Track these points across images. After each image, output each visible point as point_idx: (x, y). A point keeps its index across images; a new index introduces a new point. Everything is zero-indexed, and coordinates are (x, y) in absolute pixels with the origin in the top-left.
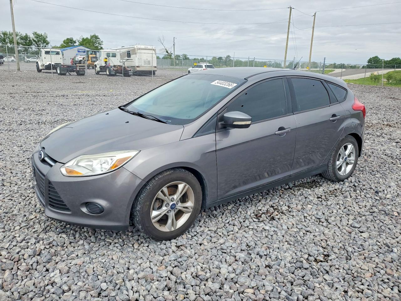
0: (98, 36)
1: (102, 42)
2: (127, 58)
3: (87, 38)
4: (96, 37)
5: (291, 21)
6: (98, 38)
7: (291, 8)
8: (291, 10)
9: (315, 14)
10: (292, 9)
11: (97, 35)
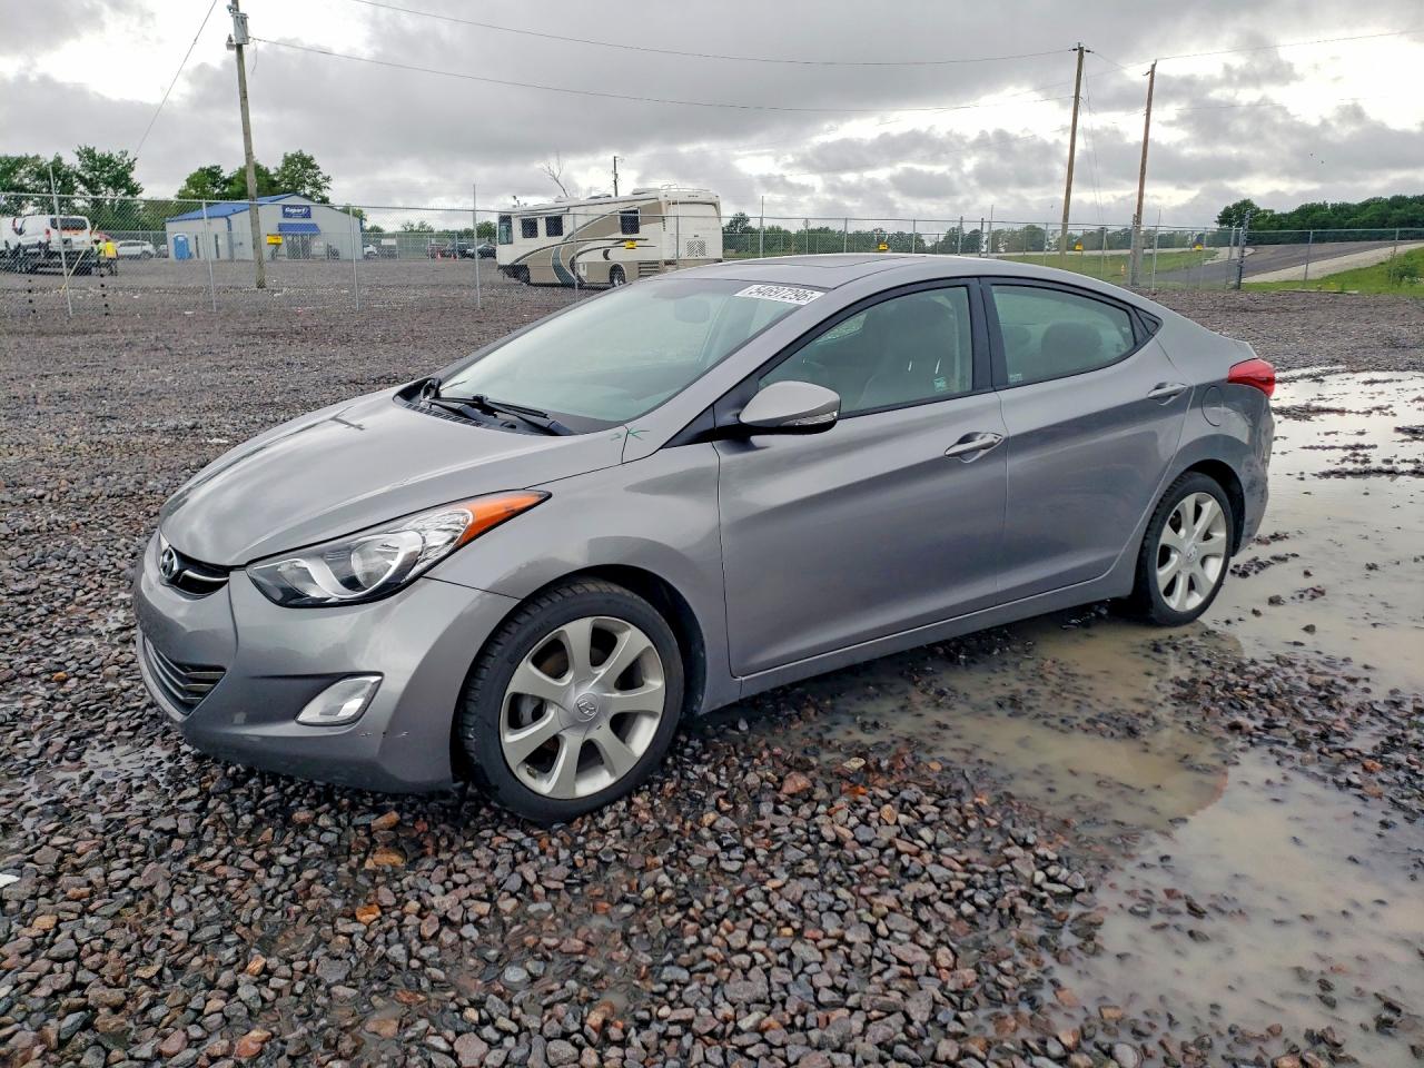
2: (620, 235)
4: (307, 163)
6: (313, 167)
7: (1081, 49)
8: (1081, 56)
9: (1154, 66)
10: (1085, 53)
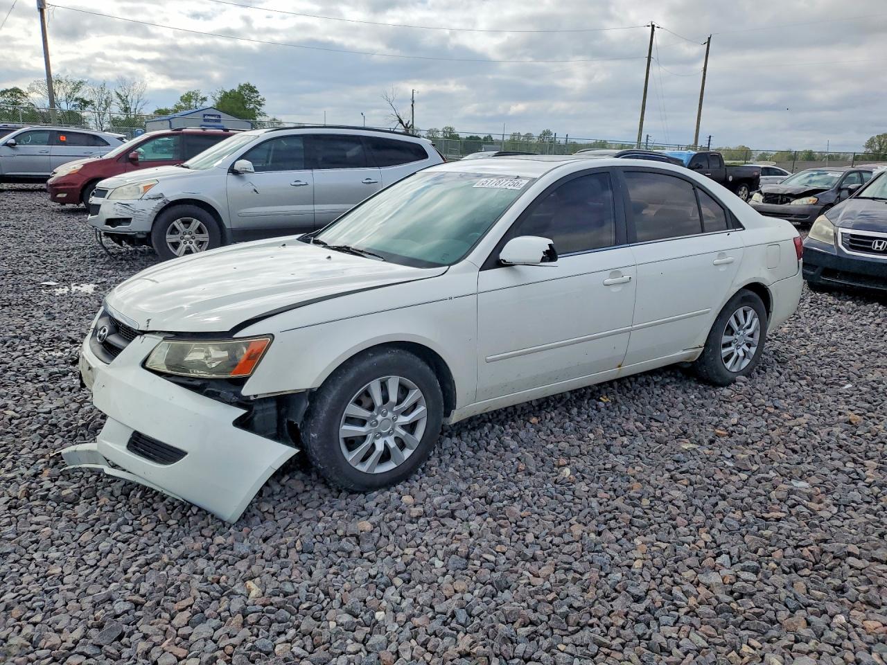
0: (255, 87)
1: (263, 100)
3: (233, 91)
4: (252, 90)
5: (652, 56)
6: (256, 92)
8: (653, 30)
9: (709, 38)
10: (655, 28)
11: (252, 84)
